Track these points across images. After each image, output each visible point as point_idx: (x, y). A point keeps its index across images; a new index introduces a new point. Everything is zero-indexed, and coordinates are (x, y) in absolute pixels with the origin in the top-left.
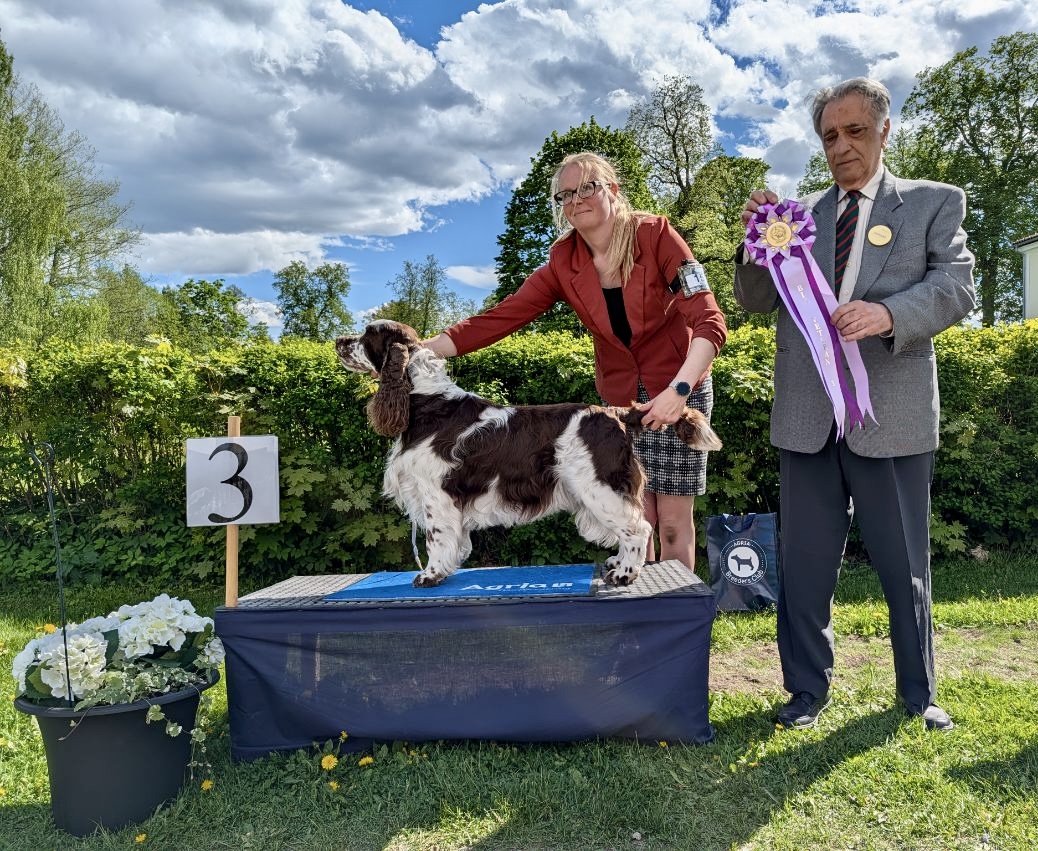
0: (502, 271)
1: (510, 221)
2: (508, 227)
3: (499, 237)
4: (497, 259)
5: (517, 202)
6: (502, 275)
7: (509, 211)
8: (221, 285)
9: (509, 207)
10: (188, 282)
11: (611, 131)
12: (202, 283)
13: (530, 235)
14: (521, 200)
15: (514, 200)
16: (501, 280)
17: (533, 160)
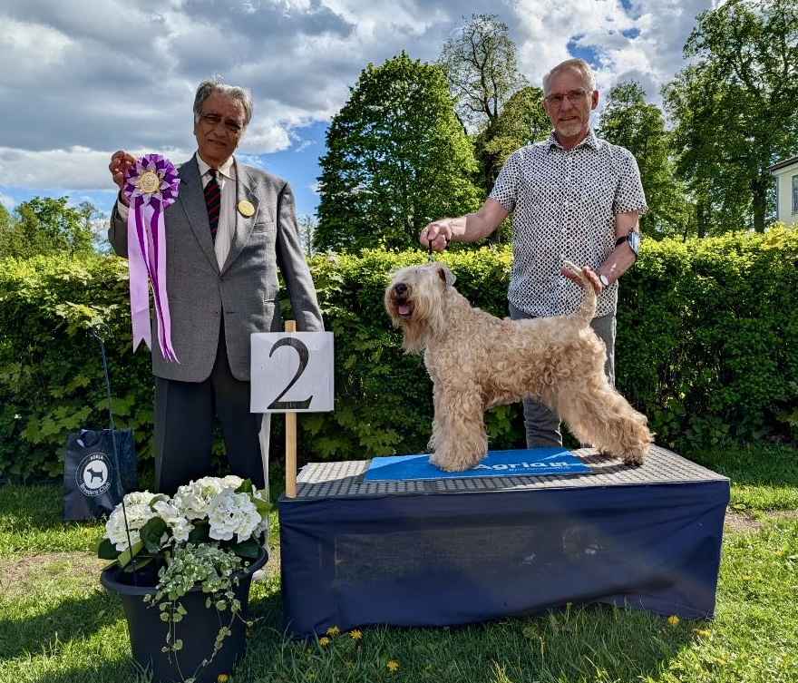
0: (323, 190)
1: (330, 144)
2: (329, 150)
3: (320, 159)
4: (319, 179)
5: (337, 127)
6: (324, 193)
7: (329, 135)
8: (65, 202)
9: (329, 131)
10: (34, 198)
11: (421, 64)
12: (48, 200)
13: (349, 157)
14: (340, 125)
15: (334, 125)
16: (323, 198)
17: (351, 89)
